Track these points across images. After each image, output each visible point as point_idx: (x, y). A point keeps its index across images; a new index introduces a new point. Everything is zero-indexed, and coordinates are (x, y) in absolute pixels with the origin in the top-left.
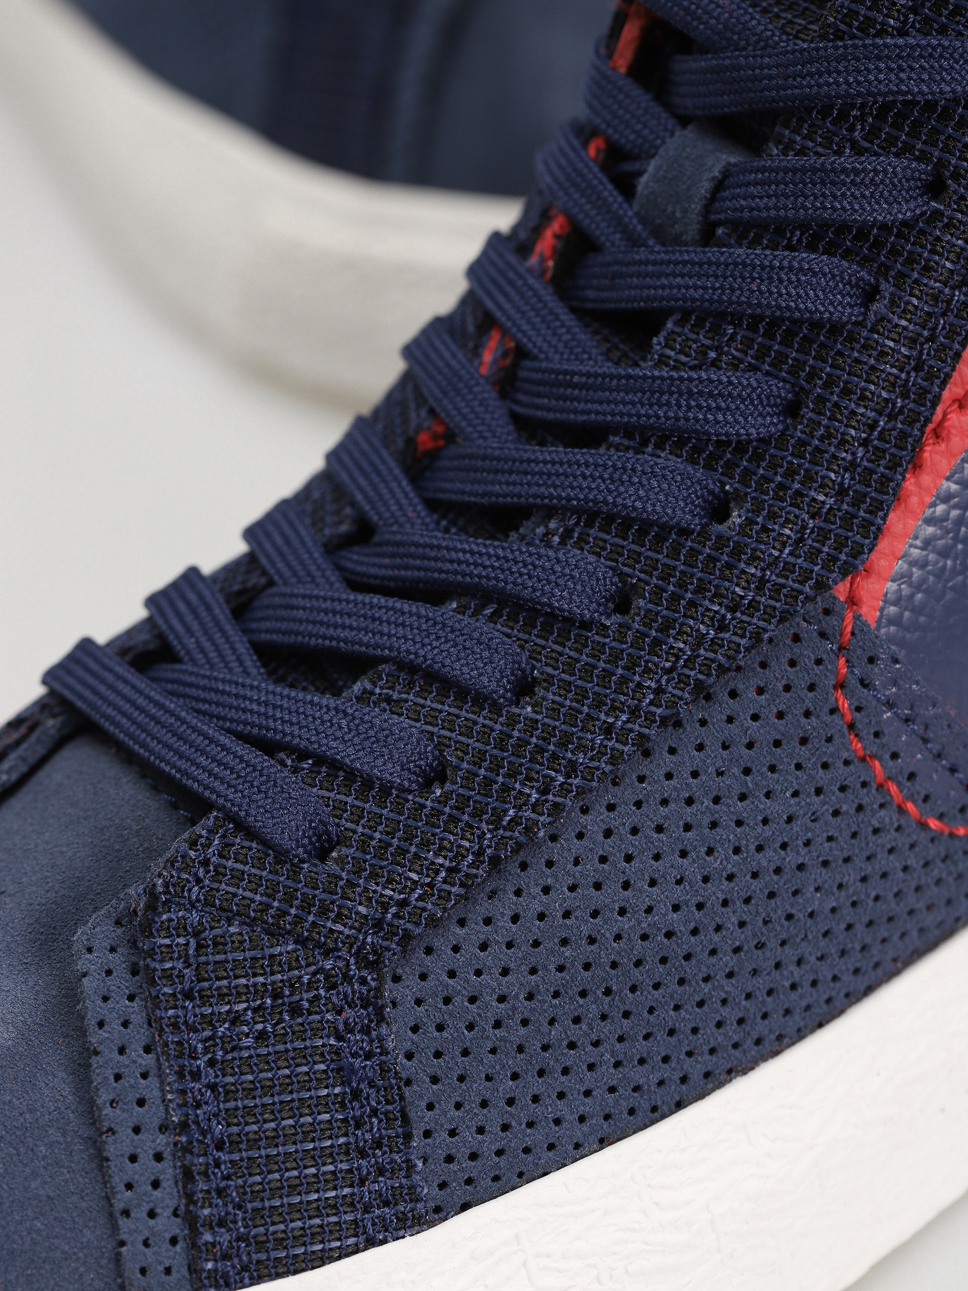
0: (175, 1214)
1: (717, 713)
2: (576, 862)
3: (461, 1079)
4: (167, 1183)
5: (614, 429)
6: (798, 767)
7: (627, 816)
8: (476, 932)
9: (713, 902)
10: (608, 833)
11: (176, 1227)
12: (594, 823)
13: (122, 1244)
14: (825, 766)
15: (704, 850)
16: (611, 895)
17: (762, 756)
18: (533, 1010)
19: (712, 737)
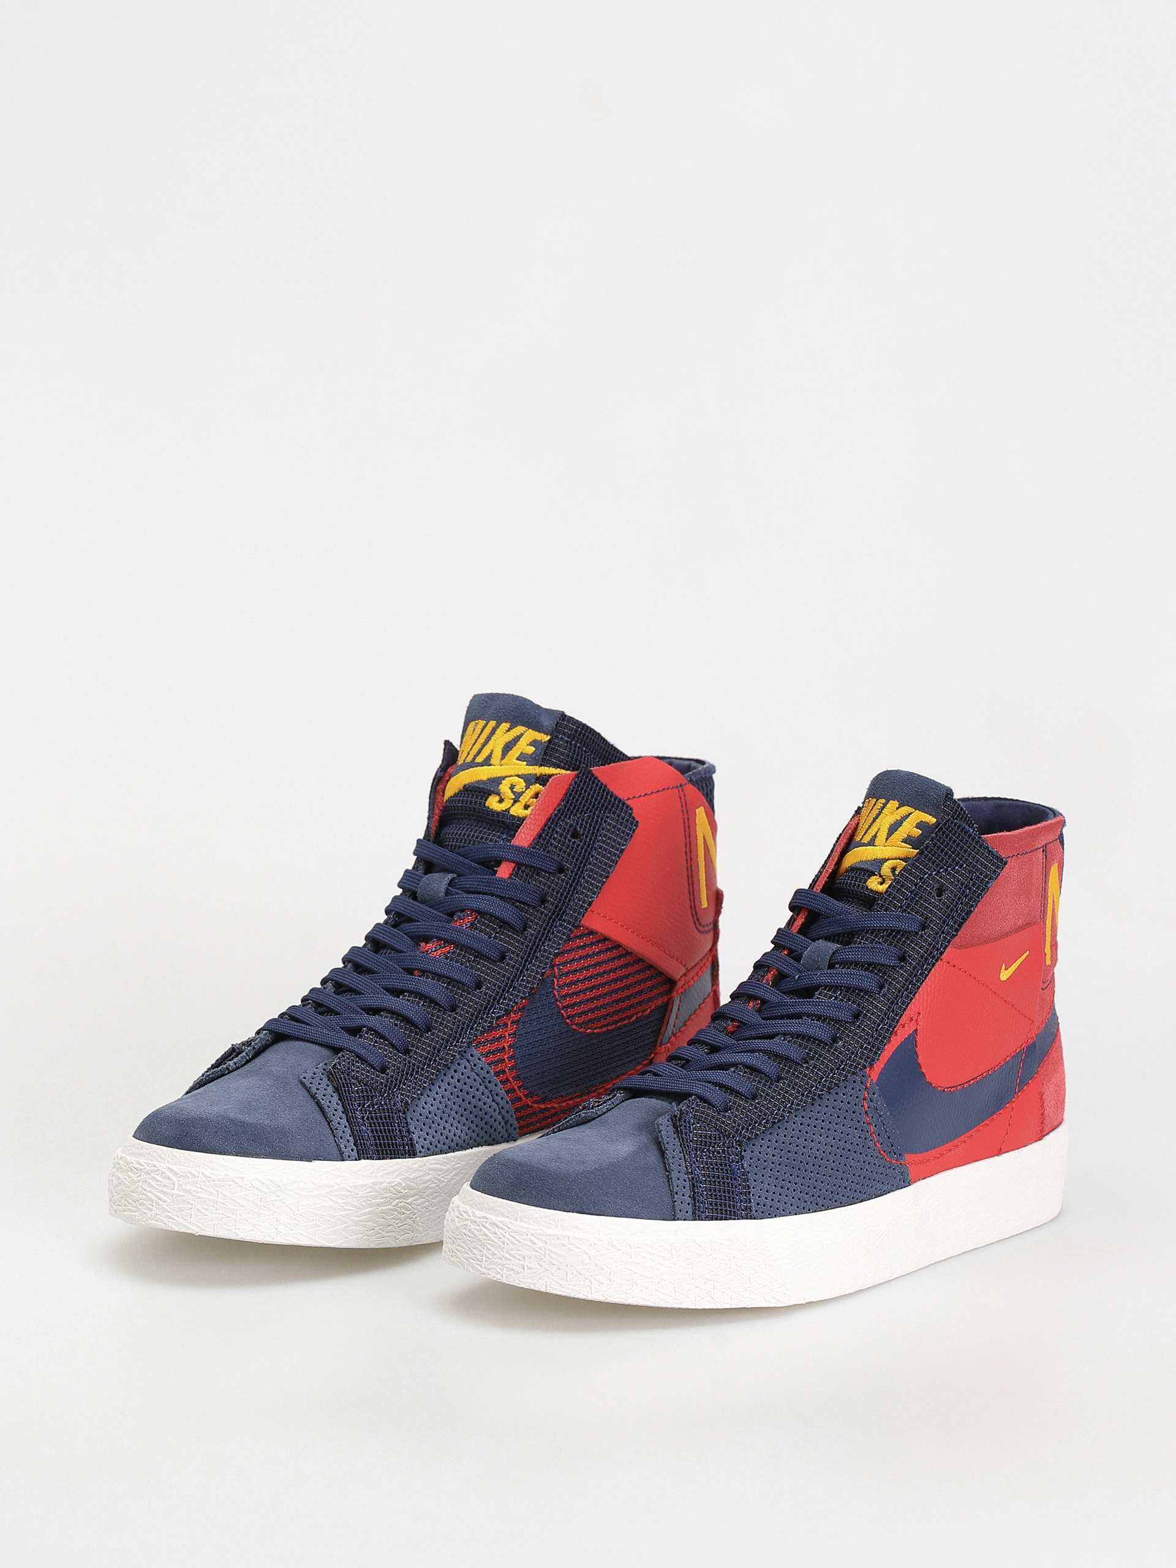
0: (690, 1197)
1: (833, 1097)
2: (793, 1130)
3: (762, 1183)
4: (687, 1188)
5: (805, 1014)
6: (852, 1120)
7: (806, 1121)
8: (765, 1143)
9: (827, 1152)
10: (801, 1124)
11: (689, 1200)
12: (799, 1119)
13: (675, 1201)
14: (858, 1122)
15: (826, 1136)
16: (801, 1141)
17: (843, 1113)
18: (780, 1168)
19: (831, 1104)
